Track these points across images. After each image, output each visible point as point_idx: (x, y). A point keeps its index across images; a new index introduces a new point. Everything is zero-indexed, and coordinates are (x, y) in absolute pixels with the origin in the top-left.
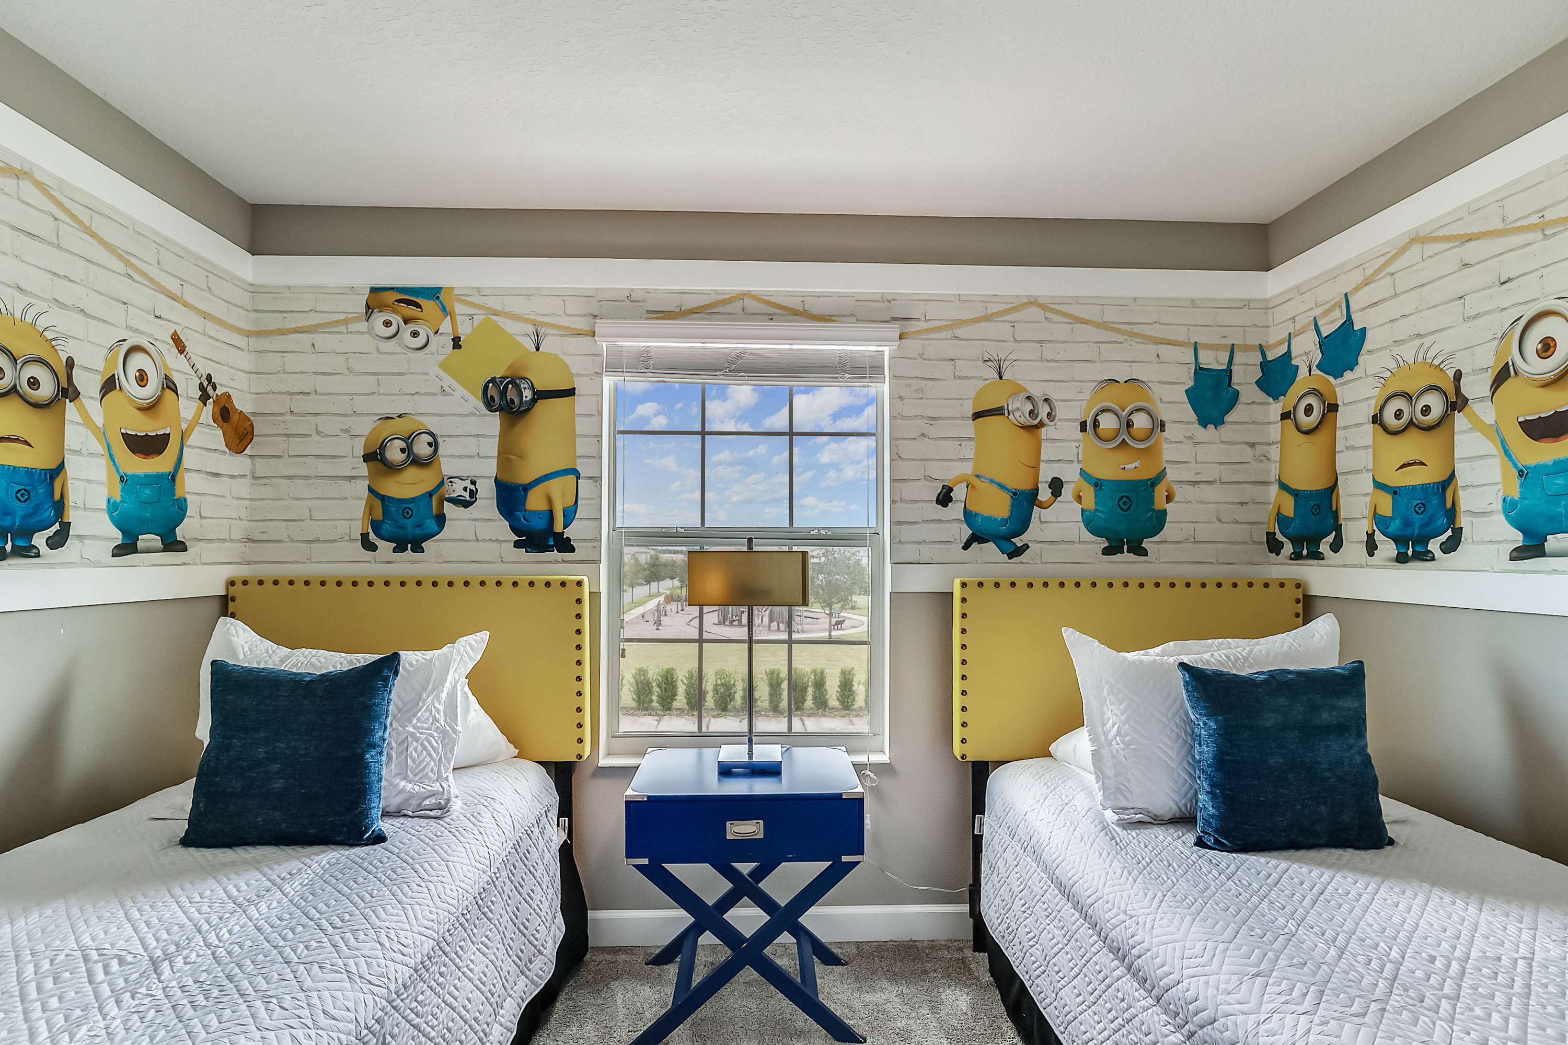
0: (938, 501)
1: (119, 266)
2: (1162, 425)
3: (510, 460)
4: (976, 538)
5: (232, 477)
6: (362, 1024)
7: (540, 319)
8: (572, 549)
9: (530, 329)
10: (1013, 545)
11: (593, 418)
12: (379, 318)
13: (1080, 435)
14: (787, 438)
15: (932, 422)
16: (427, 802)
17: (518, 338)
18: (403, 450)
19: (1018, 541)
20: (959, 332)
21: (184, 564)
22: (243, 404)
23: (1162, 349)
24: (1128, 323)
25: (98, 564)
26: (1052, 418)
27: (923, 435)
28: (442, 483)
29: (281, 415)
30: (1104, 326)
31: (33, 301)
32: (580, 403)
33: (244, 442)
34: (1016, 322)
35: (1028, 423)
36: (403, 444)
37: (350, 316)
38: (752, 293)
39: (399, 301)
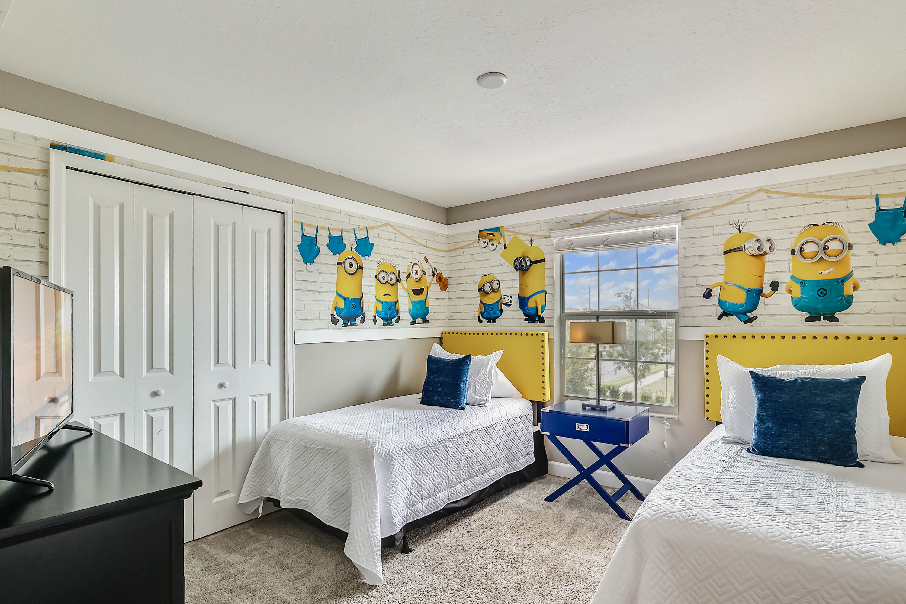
0: (704, 296)
1: (410, 241)
2: (850, 247)
3: (523, 288)
4: (725, 314)
5: (443, 299)
6: (440, 438)
7: (532, 233)
8: (544, 321)
9: (529, 238)
10: (748, 317)
11: (551, 270)
12: (482, 241)
13: (791, 257)
14: (636, 270)
15: (700, 258)
16: (481, 402)
17: (525, 242)
18: (489, 287)
19: (750, 315)
20: (715, 212)
21: (429, 327)
22: (445, 275)
23: (851, 203)
24: (825, 191)
25: (407, 327)
26: (772, 250)
27: (696, 265)
28: (502, 297)
29: (456, 277)
30: (809, 195)
31: (391, 257)
32: (546, 264)
33: (446, 287)
34: (749, 202)
35: (757, 254)
36: (490, 285)
37: (474, 241)
38: (614, 210)
39: (488, 234)
